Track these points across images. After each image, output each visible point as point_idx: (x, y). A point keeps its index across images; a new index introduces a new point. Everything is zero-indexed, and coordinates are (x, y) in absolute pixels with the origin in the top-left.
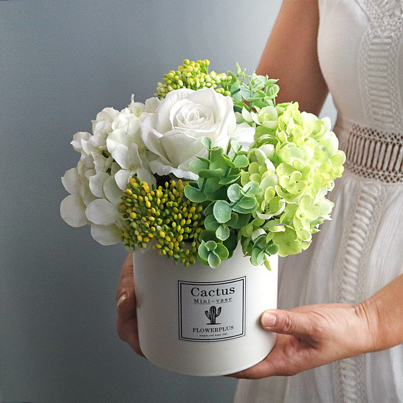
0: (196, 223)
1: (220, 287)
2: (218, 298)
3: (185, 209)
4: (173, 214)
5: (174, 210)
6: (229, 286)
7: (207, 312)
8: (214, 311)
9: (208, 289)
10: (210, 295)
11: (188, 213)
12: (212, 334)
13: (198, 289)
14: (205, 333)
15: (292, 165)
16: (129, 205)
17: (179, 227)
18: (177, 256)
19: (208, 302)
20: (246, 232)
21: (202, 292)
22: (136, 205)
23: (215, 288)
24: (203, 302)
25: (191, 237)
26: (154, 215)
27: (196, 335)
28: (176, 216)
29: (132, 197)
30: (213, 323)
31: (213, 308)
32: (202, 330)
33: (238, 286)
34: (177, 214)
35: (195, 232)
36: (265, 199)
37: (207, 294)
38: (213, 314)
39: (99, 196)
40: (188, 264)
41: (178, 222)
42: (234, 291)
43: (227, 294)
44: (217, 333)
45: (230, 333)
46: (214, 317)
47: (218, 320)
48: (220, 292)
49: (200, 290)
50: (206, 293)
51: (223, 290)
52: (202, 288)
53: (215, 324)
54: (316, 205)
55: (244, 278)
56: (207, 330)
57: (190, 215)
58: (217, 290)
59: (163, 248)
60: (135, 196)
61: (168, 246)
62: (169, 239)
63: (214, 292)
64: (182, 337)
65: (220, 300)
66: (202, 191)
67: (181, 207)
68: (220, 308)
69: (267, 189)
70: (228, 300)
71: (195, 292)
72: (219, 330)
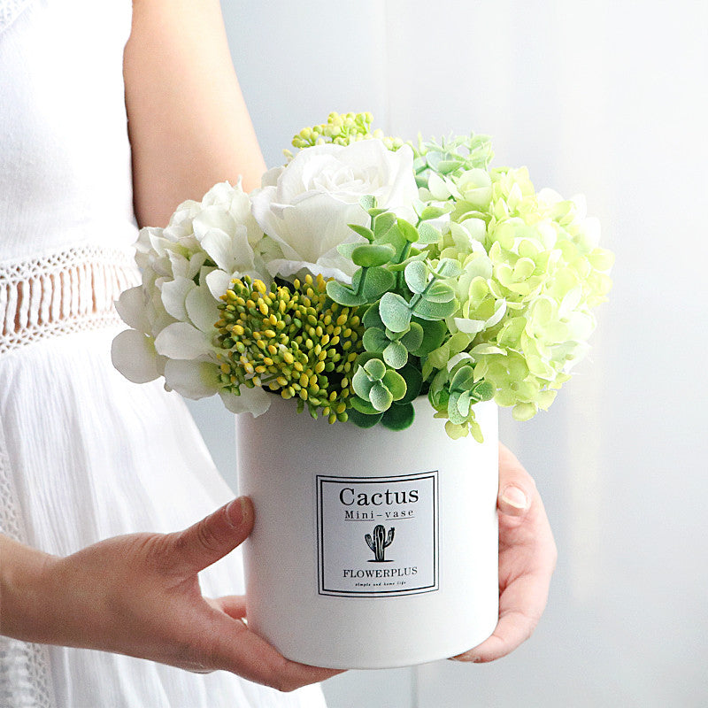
0: (347, 345)
1: (393, 488)
2: (388, 508)
3: (328, 319)
4: (307, 327)
5: (310, 321)
6: (407, 487)
7: (368, 536)
8: (381, 535)
9: (370, 490)
10: (374, 503)
11: (335, 327)
12: (378, 580)
13: (352, 491)
14: (365, 580)
15: (517, 253)
16: (231, 316)
17: (319, 348)
18: (315, 401)
19: (369, 516)
20: (438, 359)
21: (359, 496)
22: (243, 315)
23: (382, 489)
24: (361, 516)
25: (340, 369)
26: (274, 328)
27: (350, 584)
28: (312, 331)
29: (235, 303)
30: (380, 559)
31: (380, 529)
32: (360, 574)
33: (424, 487)
34: (315, 327)
35: (347, 361)
36: (471, 298)
37: (369, 500)
38: (380, 540)
39: (178, 318)
40: (334, 419)
41: (317, 340)
42: (417, 497)
43: (404, 501)
44: (388, 580)
45: (412, 581)
46: (381, 546)
47: (388, 553)
48: (392, 497)
49: (357, 494)
50: (366, 498)
51: (397, 494)
52: (359, 488)
53: (383, 560)
54: (561, 320)
55: (435, 474)
56: (369, 574)
57: (339, 330)
58: (387, 494)
59: (290, 384)
60: (241, 300)
61: (298, 382)
62: (300, 367)
63: (381, 496)
64: (323, 590)
65: (392, 514)
66: (357, 295)
67: (322, 316)
68: (393, 529)
69: (473, 281)
70: (407, 515)
71: (347, 497)
72: (390, 574)
